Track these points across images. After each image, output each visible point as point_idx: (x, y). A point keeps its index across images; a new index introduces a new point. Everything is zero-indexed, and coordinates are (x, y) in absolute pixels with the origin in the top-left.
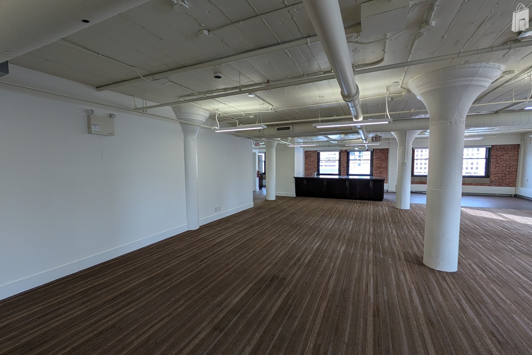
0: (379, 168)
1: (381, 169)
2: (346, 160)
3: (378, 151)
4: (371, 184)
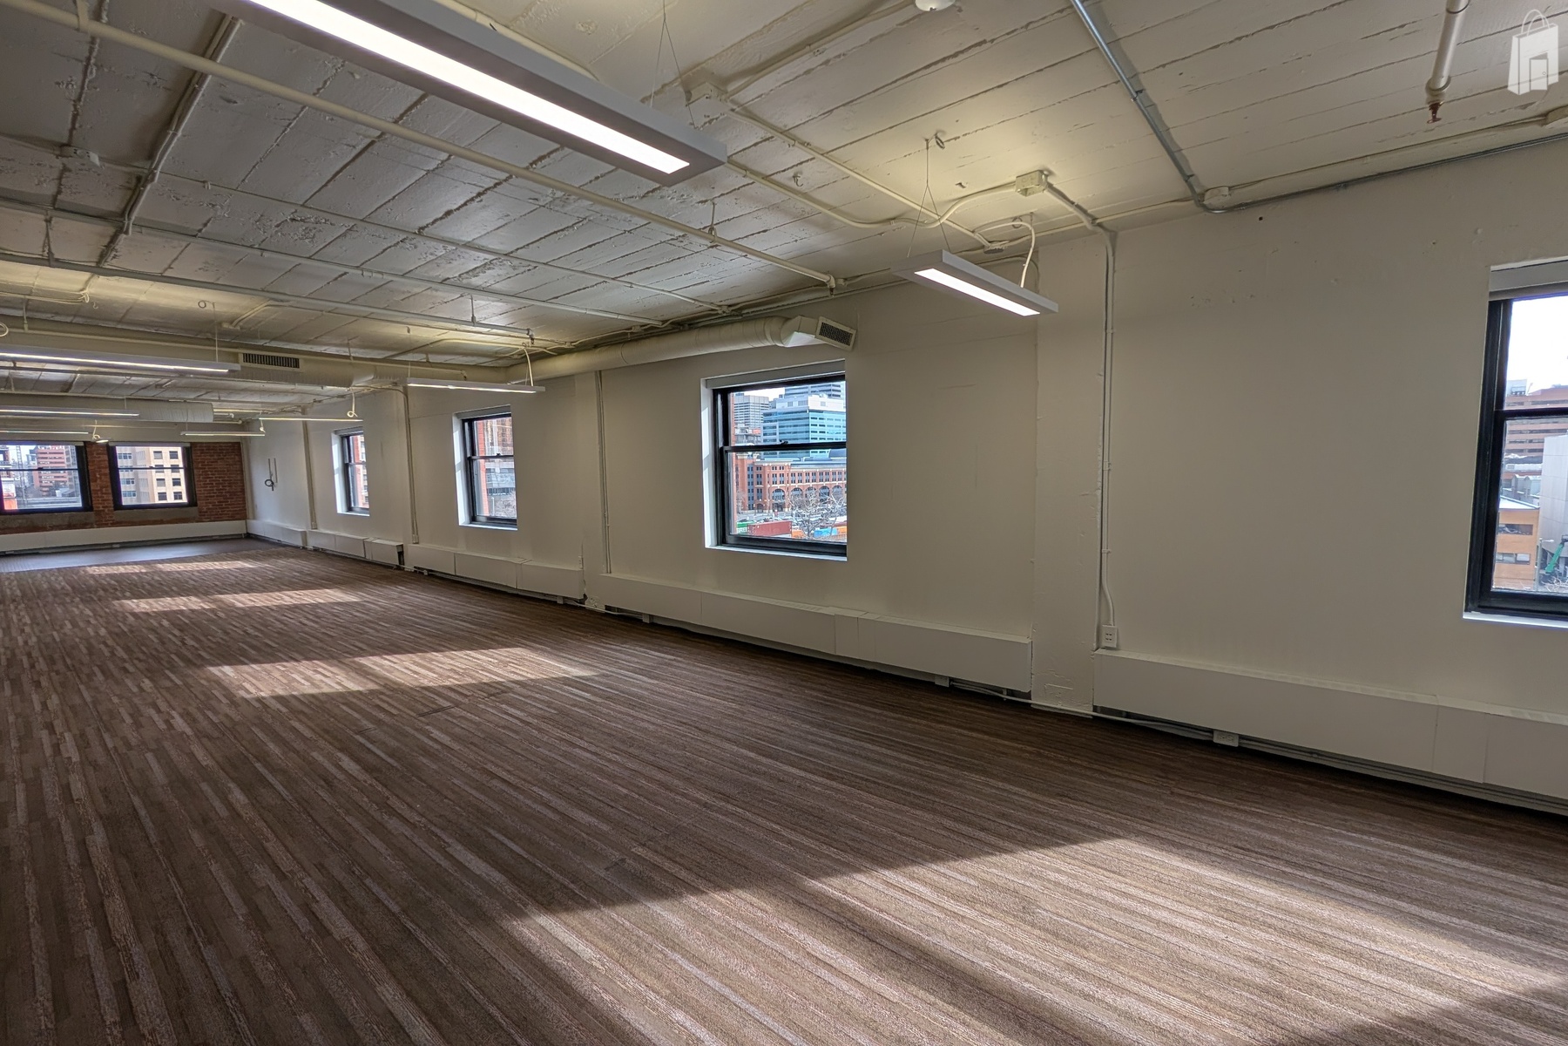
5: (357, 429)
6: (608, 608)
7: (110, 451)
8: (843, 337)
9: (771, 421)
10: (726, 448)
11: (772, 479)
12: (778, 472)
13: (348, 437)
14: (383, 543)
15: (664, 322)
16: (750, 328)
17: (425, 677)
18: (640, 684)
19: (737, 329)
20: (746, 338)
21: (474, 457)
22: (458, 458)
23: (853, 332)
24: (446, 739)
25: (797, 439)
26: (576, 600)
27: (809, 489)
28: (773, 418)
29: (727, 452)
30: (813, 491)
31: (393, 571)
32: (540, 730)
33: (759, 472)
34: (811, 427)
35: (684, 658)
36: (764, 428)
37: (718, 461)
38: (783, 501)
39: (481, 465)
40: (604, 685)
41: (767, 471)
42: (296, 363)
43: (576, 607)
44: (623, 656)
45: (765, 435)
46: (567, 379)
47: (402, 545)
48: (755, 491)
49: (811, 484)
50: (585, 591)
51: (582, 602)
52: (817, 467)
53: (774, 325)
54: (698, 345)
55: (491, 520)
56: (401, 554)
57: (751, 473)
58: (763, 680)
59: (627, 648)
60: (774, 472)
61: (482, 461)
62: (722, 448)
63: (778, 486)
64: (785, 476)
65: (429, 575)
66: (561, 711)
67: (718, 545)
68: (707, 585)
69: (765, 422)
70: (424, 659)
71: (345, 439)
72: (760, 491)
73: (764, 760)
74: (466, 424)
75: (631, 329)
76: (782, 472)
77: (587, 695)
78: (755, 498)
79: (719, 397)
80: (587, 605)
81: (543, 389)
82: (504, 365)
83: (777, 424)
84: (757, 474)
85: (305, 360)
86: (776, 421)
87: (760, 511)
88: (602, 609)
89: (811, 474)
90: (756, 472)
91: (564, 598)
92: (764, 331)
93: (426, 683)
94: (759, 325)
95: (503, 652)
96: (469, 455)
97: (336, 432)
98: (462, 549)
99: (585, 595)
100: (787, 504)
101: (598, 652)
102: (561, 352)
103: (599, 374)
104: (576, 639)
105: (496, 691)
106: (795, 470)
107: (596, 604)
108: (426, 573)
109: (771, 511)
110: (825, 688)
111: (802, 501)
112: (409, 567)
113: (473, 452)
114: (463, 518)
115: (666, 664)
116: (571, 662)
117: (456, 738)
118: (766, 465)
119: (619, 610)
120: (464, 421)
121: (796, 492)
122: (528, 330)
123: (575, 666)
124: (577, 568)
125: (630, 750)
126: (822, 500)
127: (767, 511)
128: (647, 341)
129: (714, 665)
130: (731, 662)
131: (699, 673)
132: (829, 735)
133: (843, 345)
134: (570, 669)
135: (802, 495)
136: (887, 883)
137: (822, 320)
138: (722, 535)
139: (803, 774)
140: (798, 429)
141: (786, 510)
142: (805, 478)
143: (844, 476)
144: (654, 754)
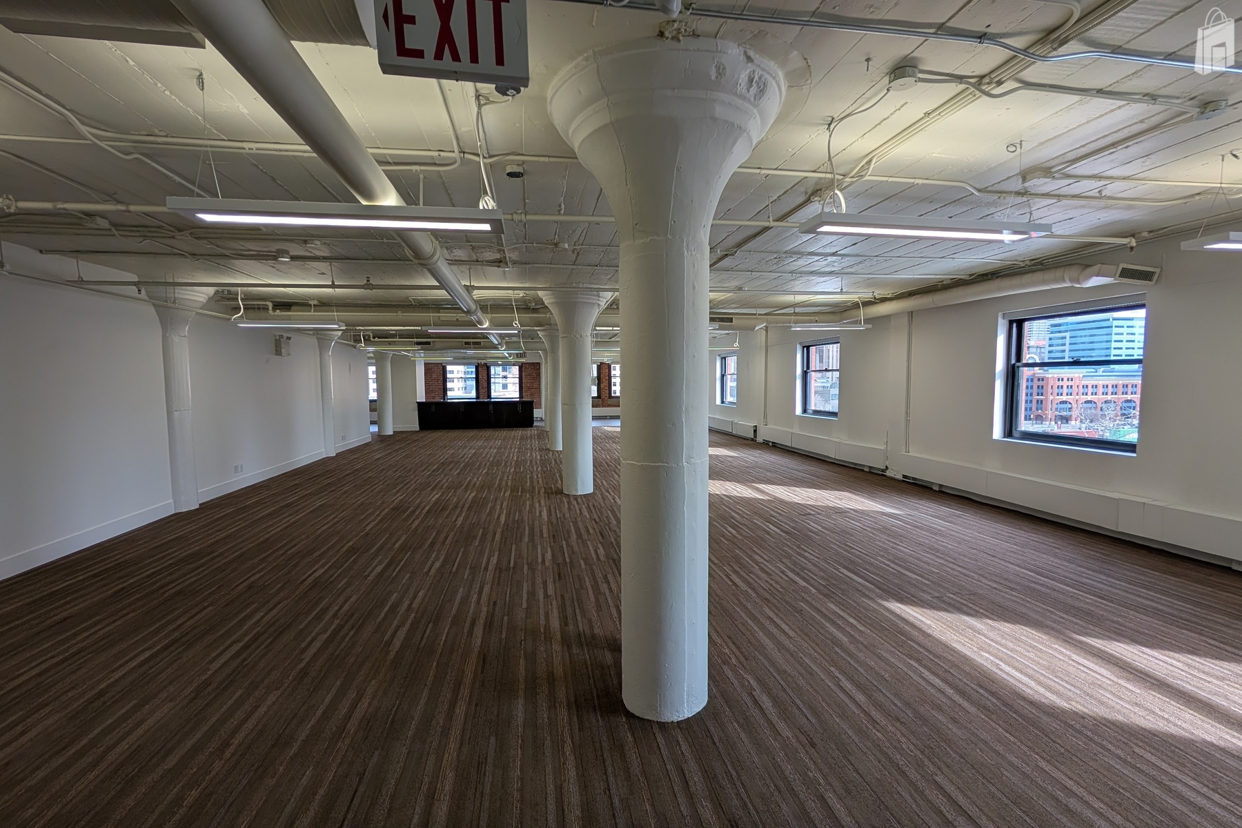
0: (529, 388)
1: (533, 390)
2: (485, 378)
3: (527, 366)
4: (520, 408)
5: (732, 353)
6: (904, 476)
7: (609, 366)
8: (1147, 276)
9: (1060, 332)
10: (1018, 364)
11: (1056, 391)
12: (1065, 383)
13: (725, 358)
14: (744, 425)
15: (971, 275)
16: (1049, 275)
17: (795, 498)
18: (939, 524)
19: (1038, 276)
20: (1044, 282)
21: (808, 371)
22: (799, 371)
23: (1158, 270)
24: (820, 528)
25: (1092, 357)
26: (879, 469)
27: (1106, 402)
28: (1061, 328)
29: (1018, 367)
30: (1112, 405)
31: (750, 441)
32: (874, 534)
33: (1041, 383)
34: (1113, 336)
35: (971, 515)
36: (1050, 339)
37: (1010, 374)
38: (1069, 413)
39: (813, 376)
40: (911, 520)
41: (1051, 383)
42: (731, 320)
43: (879, 475)
44: (922, 507)
45: (1050, 346)
46: (886, 318)
47: (756, 426)
48: (1034, 402)
49: (1109, 397)
50: (887, 463)
51: (883, 471)
52: (1119, 378)
53: (1073, 272)
54: (999, 290)
55: (816, 412)
56: (755, 431)
57: (1030, 384)
58: (1042, 537)
59: (921, 502)
60: (1061, 383)
61: (813, 373)
62: (1014, 364)
63: (1064, 398)
64: (1075, 388)
65: (773, 446)
66: (884, 528)
67: (1004, 437)
68: (992, 466)
69: (1052, 333)
70: (790, 489)
71: (724, 359)
72: (1040, 402)
73: (1042, 578)
74: (805, 349)
75: (942, 281)
76: (1070, 383)
77: (900, 523)
78: (1034, 409)
79: (1015, 325)
80: (888, 473)
81: (870, 326)
82: (840, 311)
83: (1068, 335)
84: (1040, 386)
85: (736, 318)
86: (1067, 331)
87: (1040, 422)
88: (900, 477)
89: (1110, 387)
90: (1036, 383)
91: (870, 467)
92: (1063, 277)
93: (796, 501)
94: (1059, 273)
95: (837, 493)
96: (805, 369)
97: (719, 355)
98: (796, 430)
99: (887, 467)
100: (1074, 417)
101: (902, 502)
102: (884, 300)
103: (911, 314)
104: (884, 493)
105: (841, 512)
106: (1090, 382)
107: (895, 473)
108: (771, 444)
109: (1053, 423)
110: (1103, 551)
111: (1096, 415)
112: (759, 439)
113: (808, 368)
114: (799, 410)
115: (956, 516)
116: (884, 505)
117: (823, 527)
118: (1050, 376)
119: (914, 479)
120: (804, 347)
121: (1089, 405)
122: (873, 292)
123: (887, 507)
124: (883, 447)
125: (937, 554)
126: (1123, 415)
127: (1048, 423)
128: (955, 290)
129: (997, 522)
130: (1012, 523)
131: (984, 525)
132: (1104, 578)
133: (1147, 282)
134: (884, 508)
135: (1096, 408)
136: (1143, 652)
137: (1122, 266)
138: (1009, 430)
139: (1077, 592)
140: (1095, 339)
141: (1073, 422)
142: (1101, 390)
143: (1139, 390)
144: (955, 560)
